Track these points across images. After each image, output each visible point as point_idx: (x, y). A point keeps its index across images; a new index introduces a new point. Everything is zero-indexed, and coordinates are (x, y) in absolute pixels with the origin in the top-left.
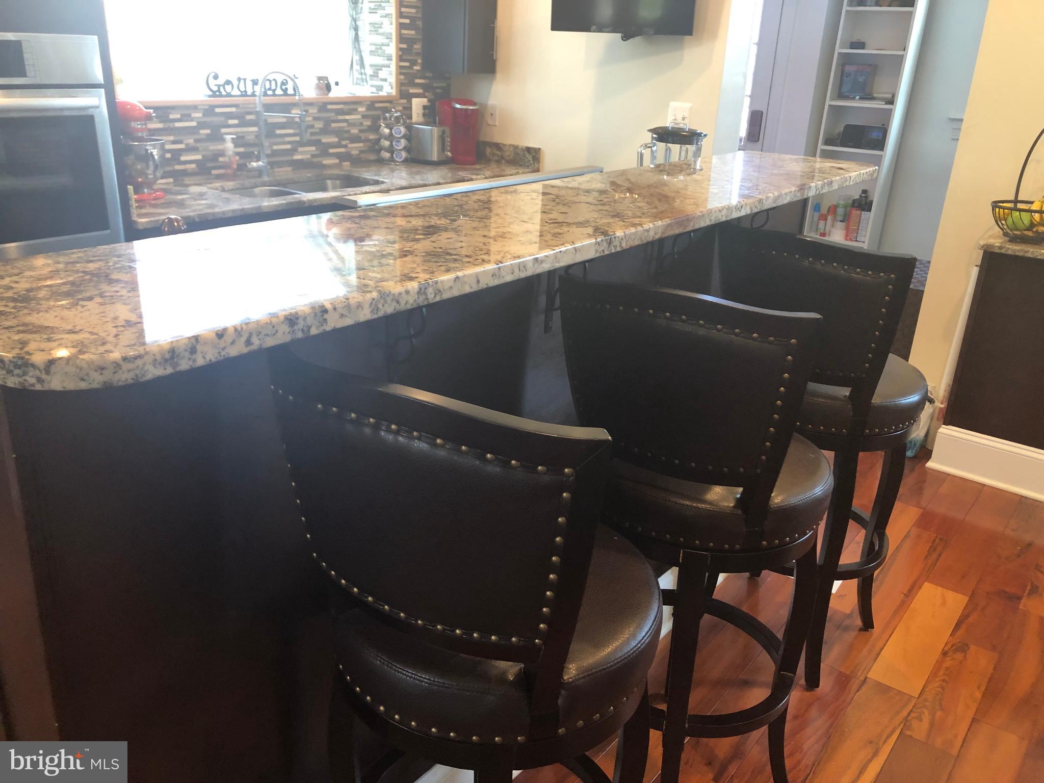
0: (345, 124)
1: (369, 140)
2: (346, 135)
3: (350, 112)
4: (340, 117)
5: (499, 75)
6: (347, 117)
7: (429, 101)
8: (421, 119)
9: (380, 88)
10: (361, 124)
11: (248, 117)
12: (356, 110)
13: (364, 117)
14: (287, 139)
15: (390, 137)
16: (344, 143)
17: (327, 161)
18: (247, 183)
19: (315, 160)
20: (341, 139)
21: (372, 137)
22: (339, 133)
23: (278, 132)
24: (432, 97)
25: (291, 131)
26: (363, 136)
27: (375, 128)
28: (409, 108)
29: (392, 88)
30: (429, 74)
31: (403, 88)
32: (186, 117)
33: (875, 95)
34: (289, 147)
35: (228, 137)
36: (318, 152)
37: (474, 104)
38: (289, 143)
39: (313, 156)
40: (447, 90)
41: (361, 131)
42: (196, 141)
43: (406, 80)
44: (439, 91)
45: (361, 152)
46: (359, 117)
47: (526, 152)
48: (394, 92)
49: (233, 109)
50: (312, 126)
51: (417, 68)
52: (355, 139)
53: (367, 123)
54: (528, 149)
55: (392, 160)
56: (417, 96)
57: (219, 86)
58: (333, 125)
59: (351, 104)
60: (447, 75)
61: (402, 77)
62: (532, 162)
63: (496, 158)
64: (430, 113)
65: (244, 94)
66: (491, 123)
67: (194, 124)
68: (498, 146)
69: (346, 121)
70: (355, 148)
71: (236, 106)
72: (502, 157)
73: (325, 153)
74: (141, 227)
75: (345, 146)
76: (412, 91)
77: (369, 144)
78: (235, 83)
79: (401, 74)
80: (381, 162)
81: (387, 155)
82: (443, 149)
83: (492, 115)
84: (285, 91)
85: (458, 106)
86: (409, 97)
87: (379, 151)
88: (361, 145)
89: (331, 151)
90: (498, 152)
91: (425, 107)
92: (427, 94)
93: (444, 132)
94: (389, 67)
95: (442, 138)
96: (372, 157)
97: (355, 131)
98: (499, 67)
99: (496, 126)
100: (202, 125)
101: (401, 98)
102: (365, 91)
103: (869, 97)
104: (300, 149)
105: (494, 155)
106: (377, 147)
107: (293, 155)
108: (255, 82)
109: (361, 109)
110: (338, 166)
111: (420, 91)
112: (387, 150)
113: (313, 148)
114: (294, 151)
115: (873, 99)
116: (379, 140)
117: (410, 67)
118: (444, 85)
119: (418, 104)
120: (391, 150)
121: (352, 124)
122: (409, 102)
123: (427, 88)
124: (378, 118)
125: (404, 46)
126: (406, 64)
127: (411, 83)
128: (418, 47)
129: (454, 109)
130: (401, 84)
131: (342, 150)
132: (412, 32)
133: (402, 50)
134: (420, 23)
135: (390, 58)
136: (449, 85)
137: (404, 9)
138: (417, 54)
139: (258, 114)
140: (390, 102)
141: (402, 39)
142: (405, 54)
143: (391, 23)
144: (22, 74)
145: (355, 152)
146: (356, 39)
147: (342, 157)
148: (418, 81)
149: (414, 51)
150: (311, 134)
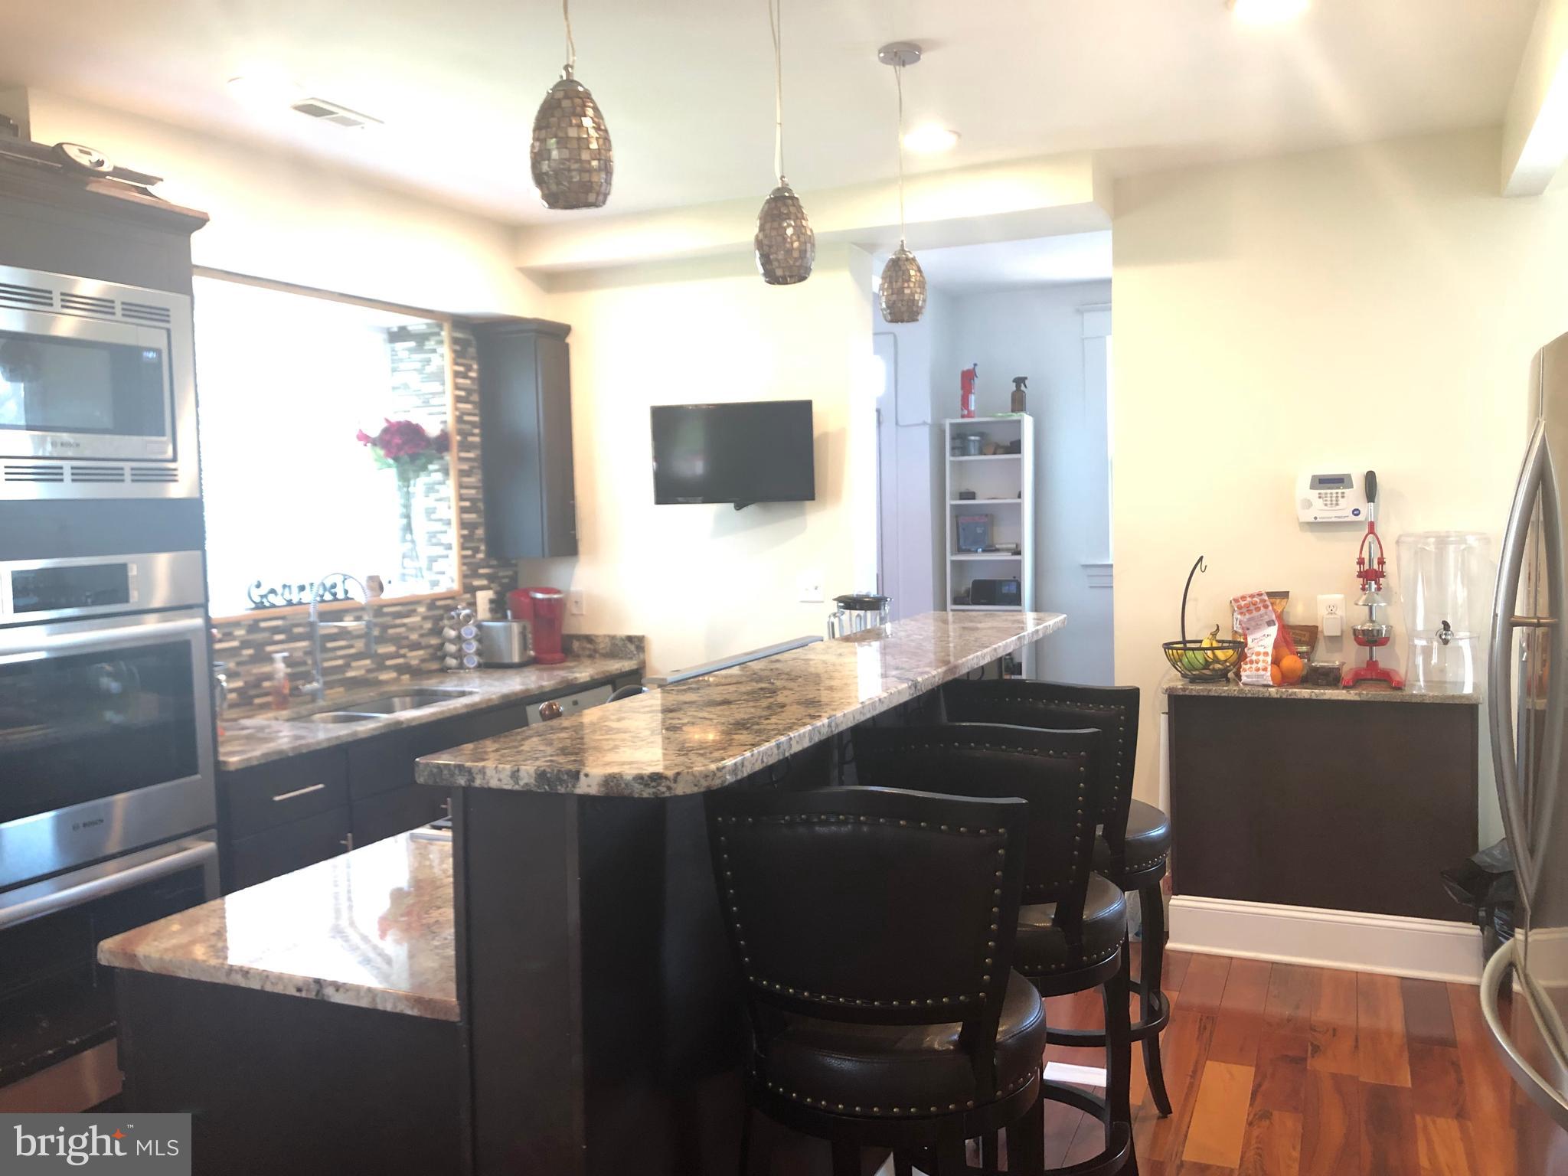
0: (403, 629)
1: (431, 646)
2: (405, 642)
3: (408, 615)
4: (398, 621)
5: (583, 557)
6: (406, 621)
7: (496, 593)
8: (488, 615)
9: (435, 584)
10: (421, 627)
11: (295, 630)
12: (414, 611)
13: (425, 618)
14: (339, 653)
15: (459, 639)
16: (402, 651)
17: (384, 676)
18: (304, 710)
19: (371, 676)
20: (400, 647)
21: (434, 641)
22: (397, 640)
23: (330, 645)
24: (499, 589)
25: (343, 643)
26: (424, 641)
27: (437, 631)
28: (472, 604)
29: (453, 581)
30: (494, 562)
31: (468, 581)
32: (228, 636)
33: (998, 546)
34: (340, 662)
35: (278, 656)
36: (374, 666)
37: (558, 592)
38: (342, 657)
39: (369, 671)
40: (514, 579)
41: (422, 636)
42: (239, 664)
43: (470, 569)
44: (505, 581)
45: (423, 661)
46: (419, 619)
47: (626, 642)
48: (456, 586)
49: (279, 623)
50: (366, 635)
51: (481, 556)
52: (415, 646)
53: (428, 625)
54: (630, 639)
55: (461, 666)
56: (482, 588)
57: (262, 596)
58: (391, 631)
59: (408, 606)
60: (514, 562)
61: (465, 568)
62: (635, 652)
63: (588, 653)
64: (498, 609)
65: (290, 603)
66: (576, 613)
67: (235, 644)
68: (589, 639)
69: (404, 625)
70: (415, 657)
71: (282, 618)
72: (595, 651)
73: (382, 667)
74: (232, 768)
75: (404, 656)
76: (476, 583)
77: (430, 651)
78: (279, 590)
79: (464, 564)
80: (444, 671)
81: (452, 662)
82: (524, 647)
83: (576, 602)
84: (334, 595)
85: (539, 596)
86: (471, 590)
87: (443, 658)
88: (421, 652)
89: (389, 663)
90: (589, 646)
91: (491, 601)
92: (492, 585)
93: (524, 628)
94: (447, 557)
95: (523, 635)
96: (435, 666)
97: (414, 636)
98: (582, 548)
99: (582, 615)
100: (245, 644)
101: (465, 592)
102: (422, 588)
103: (990, 549)
104: (354, 664)
105: (584, 649)
106: (439, 654)
107: (344, 672)
108: (302, 588)
109: (422, 609)
110: (396, 680)
111: (485, 582)
112: (453, 656)
113: (367, 662)
114: (347, 666)
115: (997, 550)
116: (443, 645)
117: (473, 556)
118: (510, 573)
119: (484, 598)
120: (459, 655)
121: (411, 628)
122: (474, 597)
123: (491, 578)
124: (441, 618)
125: (465, 532)
126: (469, 553)
127: (475, 574)
128: (480, 532)
129: (535, 599)
130: (465, 576)
131: (401, 661)
132: (473, 516)
133: (463, 536)
134: (481, 505)
135: (449, 547)
136: (516, 573)
137: (464, 491)
138: (480, 540)
139: (312, 625)
140: (452, 598)
141: (463, 525)
142: (466, 542)
143: (449, 508)
144: (126, 599)
145: (414, 662)
146: (408, 528)
147: (401, 669)
148: (482, 571)
149: (476, 537)
150: (365, 644)
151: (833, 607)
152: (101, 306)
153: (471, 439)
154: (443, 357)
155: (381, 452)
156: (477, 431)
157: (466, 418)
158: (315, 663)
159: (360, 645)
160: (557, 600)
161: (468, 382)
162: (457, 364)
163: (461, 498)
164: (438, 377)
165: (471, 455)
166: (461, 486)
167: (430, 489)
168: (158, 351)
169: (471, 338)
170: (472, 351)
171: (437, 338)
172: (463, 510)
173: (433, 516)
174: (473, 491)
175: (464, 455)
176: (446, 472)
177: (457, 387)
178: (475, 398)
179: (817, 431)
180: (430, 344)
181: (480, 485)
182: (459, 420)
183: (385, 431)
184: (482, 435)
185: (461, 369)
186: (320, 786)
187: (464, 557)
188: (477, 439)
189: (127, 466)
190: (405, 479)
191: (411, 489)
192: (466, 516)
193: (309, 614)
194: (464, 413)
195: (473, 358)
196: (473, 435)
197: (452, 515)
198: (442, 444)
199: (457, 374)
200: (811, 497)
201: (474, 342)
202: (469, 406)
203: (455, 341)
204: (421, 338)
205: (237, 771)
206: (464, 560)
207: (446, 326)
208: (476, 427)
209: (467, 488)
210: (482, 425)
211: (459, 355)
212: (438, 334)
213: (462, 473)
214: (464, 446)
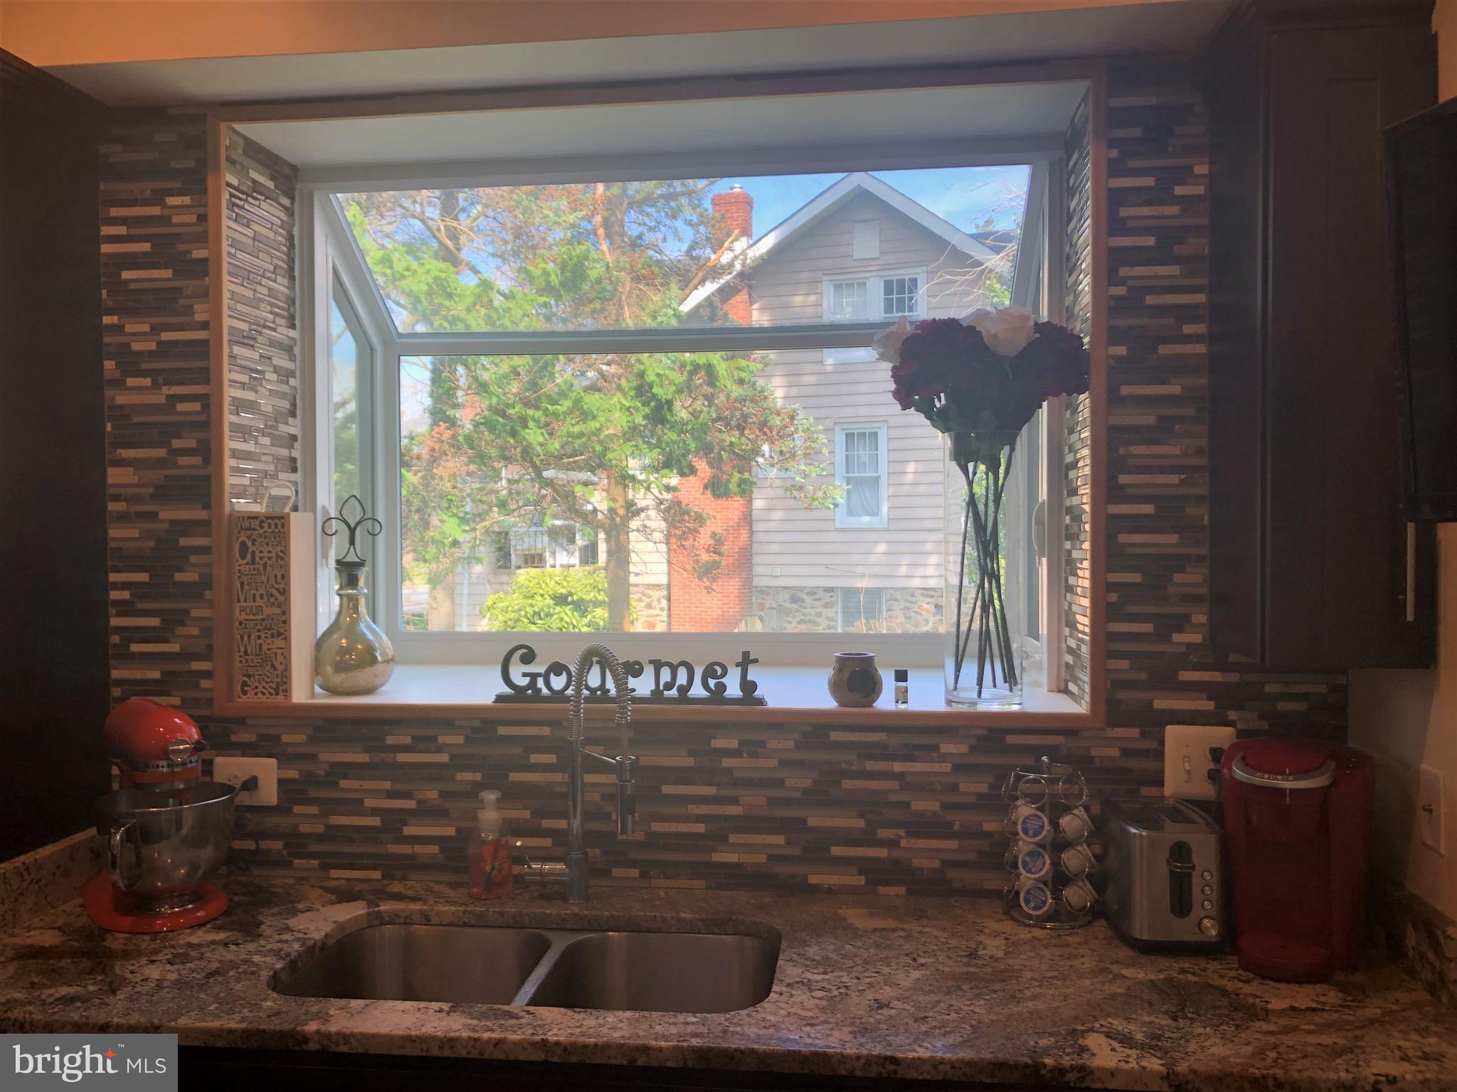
0: (893, 785)
1: (989, 835)
2: (894, 814)
4: (871, 765)
6: (898, 767)
8: (1203, 789)
10: (954, 788)
12: (935, 748)
13: (962, 768)
14: (693, 809)
16: (885, 833)
17: (824, 879)
19: (783, 870)
20: (876, 823)
21: (984, 825)
23: (668, 789)
24: (1258, 725)
25: (710, 791)
26: (957, 821)
28: (1147, 754)
30: (1246, 658)
31: (1124, 696)
32: (424, 743)
34: (700, 828)
36: (793, 851)
38: (699, 819)
39: (776, 859)
40: (1331, 706)
41: (950, 807)
42: (444, 795)
44: (1292, 706)
45: (949, 864)
46: (947, 767)
49: (546, 731)
50: (777, 783)
51: (1188, 638)
52: (927, 827)
53: (976, 786)
56: (1189, 718)
57: (534, 676)
58: (848, 784)
65: (599, 696)
67: (444, 758)
69: (900, 776)
70: (926, 852)
75: (891, 844)
76: (1165, 704)
77: (974, 845)
88: (952, 844)
89: (836, 851)
91: (1218, 755)
92: (1232, 715)
97: (925, 805)
100: (460, 761)
101: (1112, 724)
104: (733, 838)
107: (711, 850)
109: (956, 748)
111: (1206, 705)
113: (780, 839)
114: (717, 838)
117: (1159, 637)
119: (1188, 745)
122: (1155, 736)
126: (1142, 629)
127: (1165, 680)
128: (1192, 578)
132: (1167, 538)
133: (1119, 589)
134: (1200, 513)
138: (1190, 600)
140: (1068, 732)
142: (1130, 601)
145: (922, 863)
148: (1192, 676)
149: (1174, 590)
150: (772, 801)
159: (754, 801)
161: (1169, 209)
165: (1167, 389)
166: (1118, 467)
174: (1168, 481)
181: (1202, 461)
184: (1216, 338)
187: (1119, 637)
188: (1193, 349)
192: (1132, 538)
195: (1191, 148)
196: (1178, 339)
202: (1169, 270)
210: (1219, 313)
214: (1139, 369)
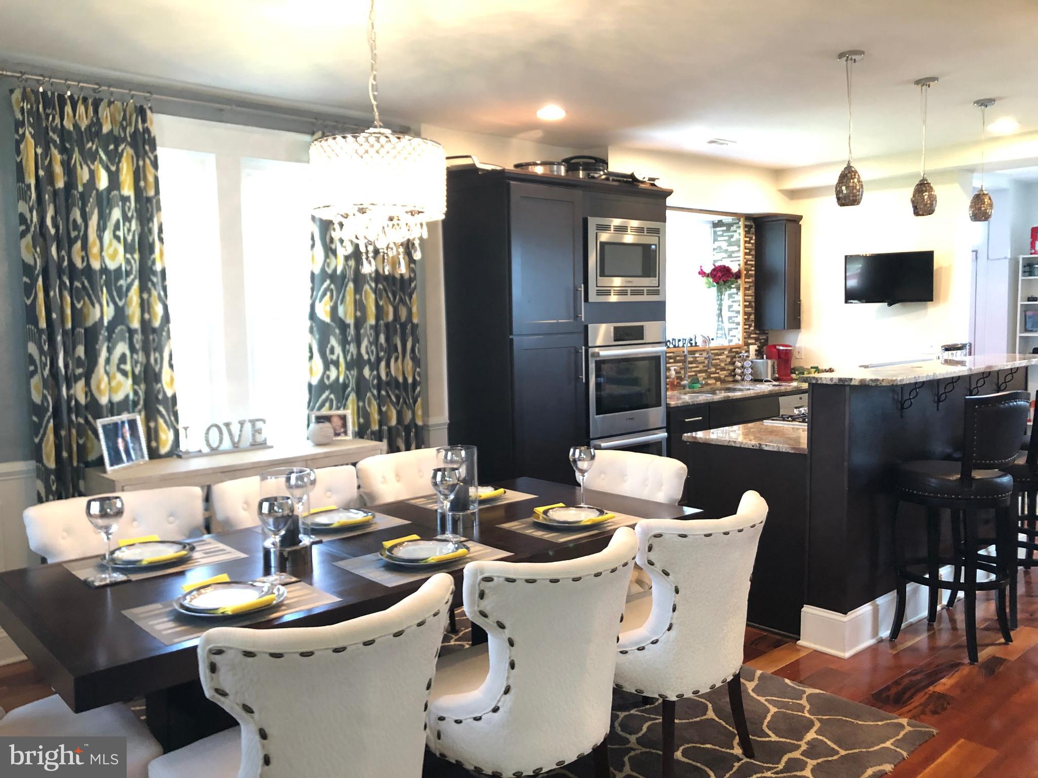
0: (718, 361)
1: (730, 370)
2: (719, 367)
3: (720, 355)
4: (717, 357)
5: (803, 330)
6: (720, 357)
7: (758, 347)
8: (754, 357)
9: (731, 341)
10: (726, 361)
11: (678, 358)
12: (723, 353)
13: (727, 357)
15: (743, 367)
16: (718, 371)
17: (710, 382)
20: (717, 369)
21: (731, 367)
22: (715, 366)
24: (759, 345)
26: (727, 367)
27: (733, 363)
28: (748, 351)
29: (739, 340)
30: (758, 332)
31: (746, 340)
34: (693, 374)
35: (672, 368)
36: (706, 377)
37: (791, 346)
40: (767, 340)
41: (726, 365)
43: (747, 335)
44: (763, 341)
45: (727, 376)
46: (725, 357)
48: (741, 343)
49: (671, 354)
50: (704, 362)
51: (752, 328)
52: (723, 369)
53: (729, 360)
55: (743, 380)
56: (752, 344)
58: (713, 361)
59: (721, 350)
60: (766, 332)
61: (745, 334)
64: (759, 353)
65: (675, 347)
66: (797, 357)
69: (719, 359)
70: (723, 374)
71: (673, 353)
73: (709, 377)
74: (672, 406)
75: (718, 373)
76: (750, 341)
77: (729, 372)
78: (671, 341)
79: (745, 332)
80: (736, 381)
81: (739, 377)
82: (773, 373)
83: (799, 352)
84: (691, 344)
85: (781, 348)
86: (747, 344)
87: (735, 375)
88: (725, 372)
89: (712, 376)
91: (756, 350)
92: (757, 343)
93: (774, 363)
94: (737, 328)
95: (773, 366)
96: (731, 379)
97: (723, 365)
98: (802, 325)
99: (801, 358)
101: (745, 346)
102: (724, 343)
106: (733, 374)
108: (679, 340)
109: (726, 352)
110: (715, 384)
111: (753, 341)
112: (740, 375)
113: (704, 374)
116: (735, 369)
117: (749, 328)
118: (765, 337)
119: (753, 348)
120: (742, 374)
121: (722, 361)
122: (749, 348)
123: (757, 339)
124: (735, 357)
125: (746, 317)
126: (747, 327)
127: (749, 337)
128: (752, 317)
129: (778, 350)
130: (745, 338)
131: (717, 375)
132: (750, 309)
133: (745, 319)
134: (753, 304)
135: (738, 324)
136: (767, 337)
137: (746, 297)
138: (752, 321)
139: (685, 356)
140: (739, 348)
141: (745, 313)
142: (746, 320)
143: (739, 305)
144: (642, 339)
145: (722, 377)
146: (720, 315)
147: (717, 379)
148: (752, 336)
149: (750, 319)
150: (704, 366)
151: (940, 349)
152: (640, 230)
153: (750, 272)
154: (739, 234)
155: (711, 280)
156: (753, 269)
157: (749, 262)
158: (685, 373)
159: (701, 367)
160: (790, 350)
161: (751, 245)
162: (746, 237)
163: (745, 301)
164: (737, 243)
165: (750, 280)
166: (745, 295)
167: (730, 296)
168: (656, 245)
169: (753, 224)
170: (753, 230)
171: (737, 225)
172: (746, 306)
173: (731, 309)
174: (750, 298)
175: (746, 280)
176: (738, 289)
177: (746, 248)
178: (753, 252)
179: (935, 266)
180: (733, 228)
181: (753, 294)
182: (746, 263)
183: (714, 270)
184: (755, 270)
185: (748, 239)
186: (701, 418)
187: (745, 329)
188: (753, 272)
189: (645, 289)
190: (720, 292)
191: (723, 297)
192: (746, 309)
193: (684, 352)
194: (747, 261)
195: (753, 234)
196: (752, 270)
197: (741, 309)
198: (738, 275)
199: (746, 242)
200: (932, 300)
201: (754, 226)
202: (750, 257)
203: (746, 226)
204: (729, 226)
205: (674, 407)
206: (745, 331)
207: (742, 219)
208: (752, 267)
209: (748, 296)
210: (756, 266)
211: (747, 233)
212: (738, 223)
213: (746, 289)
214: (747, 276)
